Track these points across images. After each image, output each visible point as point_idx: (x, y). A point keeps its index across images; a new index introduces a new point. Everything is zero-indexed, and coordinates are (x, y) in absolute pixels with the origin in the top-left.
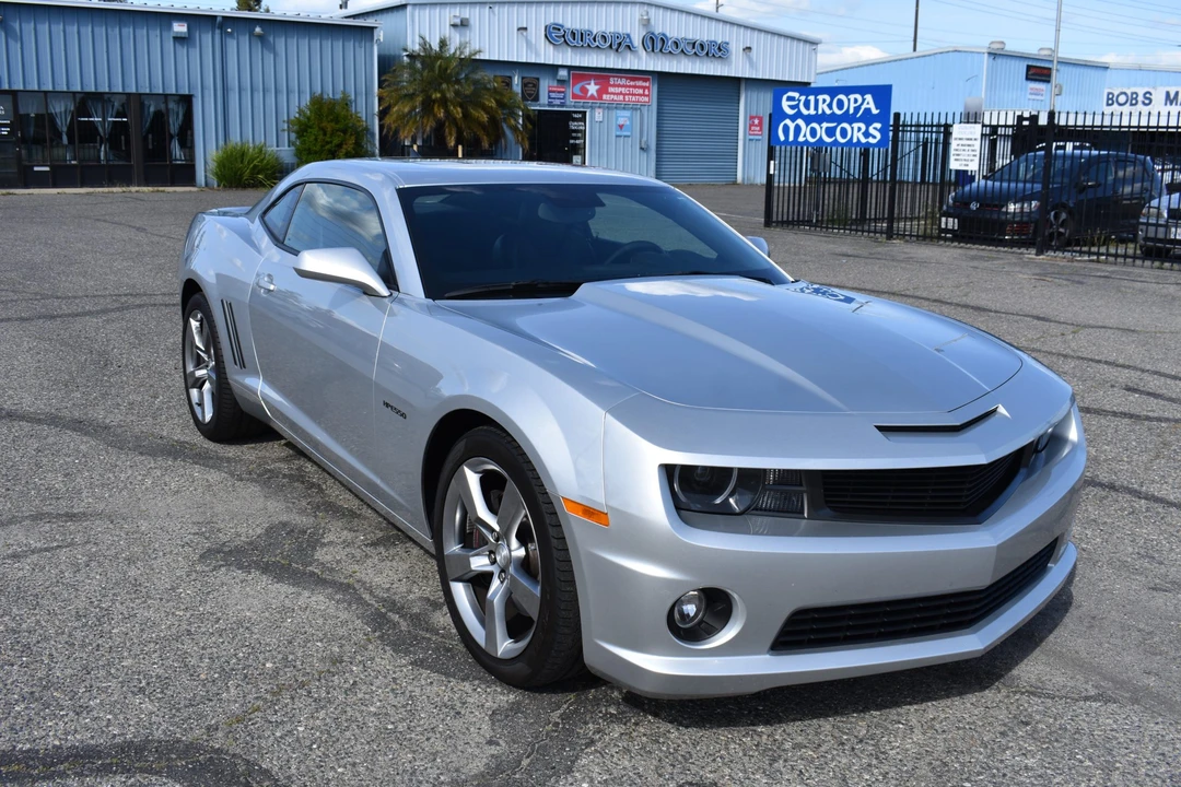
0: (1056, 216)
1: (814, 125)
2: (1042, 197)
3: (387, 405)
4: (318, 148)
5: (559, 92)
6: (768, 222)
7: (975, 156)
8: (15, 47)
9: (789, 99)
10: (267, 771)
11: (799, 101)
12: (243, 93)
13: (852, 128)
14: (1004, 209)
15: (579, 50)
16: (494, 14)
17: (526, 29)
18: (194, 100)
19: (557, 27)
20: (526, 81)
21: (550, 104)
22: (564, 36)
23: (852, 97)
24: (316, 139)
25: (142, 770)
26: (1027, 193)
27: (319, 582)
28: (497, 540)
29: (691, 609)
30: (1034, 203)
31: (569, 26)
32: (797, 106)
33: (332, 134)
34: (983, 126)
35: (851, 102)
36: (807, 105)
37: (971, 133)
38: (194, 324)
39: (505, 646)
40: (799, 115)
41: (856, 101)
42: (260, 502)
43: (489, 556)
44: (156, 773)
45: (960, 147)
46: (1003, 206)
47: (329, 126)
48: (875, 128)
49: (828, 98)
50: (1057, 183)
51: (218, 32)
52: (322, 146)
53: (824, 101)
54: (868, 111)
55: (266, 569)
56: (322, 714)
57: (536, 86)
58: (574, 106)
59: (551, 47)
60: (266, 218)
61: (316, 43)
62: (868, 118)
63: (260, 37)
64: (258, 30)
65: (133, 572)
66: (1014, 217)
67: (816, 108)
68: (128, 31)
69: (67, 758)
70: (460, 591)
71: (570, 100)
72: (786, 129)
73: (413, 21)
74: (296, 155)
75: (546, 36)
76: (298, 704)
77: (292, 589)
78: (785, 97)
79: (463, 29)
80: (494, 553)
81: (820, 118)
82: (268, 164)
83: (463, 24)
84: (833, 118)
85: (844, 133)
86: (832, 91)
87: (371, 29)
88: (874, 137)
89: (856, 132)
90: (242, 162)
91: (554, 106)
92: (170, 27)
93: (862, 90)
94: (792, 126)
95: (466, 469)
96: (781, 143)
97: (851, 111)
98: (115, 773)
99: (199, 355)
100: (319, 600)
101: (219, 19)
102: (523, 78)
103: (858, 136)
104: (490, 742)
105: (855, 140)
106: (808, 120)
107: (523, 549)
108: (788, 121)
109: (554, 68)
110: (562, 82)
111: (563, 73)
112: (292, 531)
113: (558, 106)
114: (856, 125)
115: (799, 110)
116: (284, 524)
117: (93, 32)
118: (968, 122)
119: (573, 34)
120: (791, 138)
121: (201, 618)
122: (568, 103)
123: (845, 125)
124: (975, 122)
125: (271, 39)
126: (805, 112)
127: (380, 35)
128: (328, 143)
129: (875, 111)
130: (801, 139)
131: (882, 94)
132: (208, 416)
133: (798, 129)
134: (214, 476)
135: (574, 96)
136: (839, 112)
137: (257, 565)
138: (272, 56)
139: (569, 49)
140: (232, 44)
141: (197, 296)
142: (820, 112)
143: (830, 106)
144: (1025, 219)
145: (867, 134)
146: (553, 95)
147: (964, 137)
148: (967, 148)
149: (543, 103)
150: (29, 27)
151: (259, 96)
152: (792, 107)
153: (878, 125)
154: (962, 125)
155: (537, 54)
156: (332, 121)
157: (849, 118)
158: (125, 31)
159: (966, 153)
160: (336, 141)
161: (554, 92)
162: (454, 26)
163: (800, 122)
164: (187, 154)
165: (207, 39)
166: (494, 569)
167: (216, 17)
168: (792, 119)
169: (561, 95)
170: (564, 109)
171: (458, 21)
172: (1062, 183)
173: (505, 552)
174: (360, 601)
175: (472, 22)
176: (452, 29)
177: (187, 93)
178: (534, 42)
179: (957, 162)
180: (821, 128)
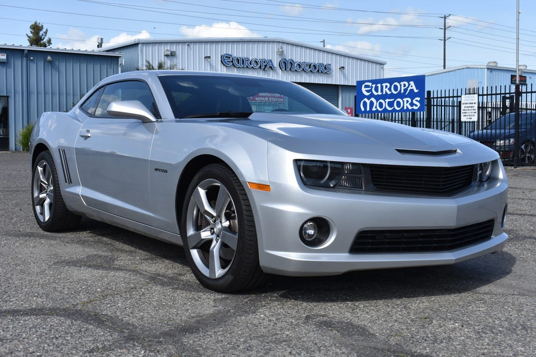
0: (526, 147)
1: (381, 101)
2: (516, 136)
3: (156, 170)
7: (475, 113)
9: (366, 86)
10: (105, 315)
11: (372, 87)
12: (40, 96)
13: (403, 101)
14: (494, 144)
15: (241, 70)
16: (191, 49)
17: (209, 57)
18: (10, 99)
19: (228, 56)
22: (232, 61)
23: (402, 83)
25: (43, 314)
26: (506, 135)
27: (119, 269)
28: (215, 221)
29: (311, 232)
30: (512, 140)
31: (235, 56)
32: (371, 90)
34: (479, 95)
35: (401, 87)
36: (376, 90)
37: (472, 100)
38: (40, 169)
39: (219, 272)
40: (372, 95)
41: (405, 85)
42: (81, 249)
43: (211, 231)
44: (51, 315)
45: (466, 108)
46: (493, 142)
48: (416, 101)
49: (388, 85)
50: (523, 129)
51: (25, 59)
53: (386, 86)
54: (412, 90)
55: (90, 266)
56: (130, 301)
59: (225, 68)
60: (83, 107)
61: (84, 66)
62: (412, 95)
63: (50, 62)
64: (49, 58)
65: (18, 268)
66: (500, 148)
67: (382, 91)
69: (5, 312)
70: (195, 253)
72: (365, 104)
73: (142, 53)
75: (221, 61)
76: (116, 299)
77: (104, 272)
78: (363, 86)
79: (173, 57)
80: (213, 229)
81: (384, 97)
83: (172, 55)
84: (392, 96)
85: (399, 104)
86: (391, 81)
87: (118, 57)
88: (416, 106)
89: (406, 103)
93: (408, 79)
94: (368, 102)
95: (199, 188)
96: (362, 113)
97: (402, 92)
98: (30, 315)
99: (41, 185)
100: (120, 274)
101: (25, 52)
103: (407, 106)
104: (214, 306)
105: (405, 108)
106: (378, 98)
107: (228, 222)
108: (366, 100)
112: (101, 256)
114: (405, 100)
115: (372, 93)
116: (96, 255)
118: (470, 94)
119: (238, 60)
120: (368, 109)
121: (60, 279)
123: (399, 100)
124: (474, 94)
125: (57, 64)
126: (375, 94)
127: (122, 61)
129: (416, 91)
130: (374, 109)
131: (420, 80)
132: (47, 218)
133: (372, 104)
134: (53, 242)
136: (395, 93)
137: (85, 265)
138: (57, 73)
139: (236, 69)
140: (33, 67)
141: (43, 153)
142: (384, 93)
143: (390, 89)
144: (507, 149)
145: (412, 104)
147: (468, 102)
148: (470, 108)
151: (49, 97)
152: (367, 91)
153: (418, 99)
154: (467, 95)
157: (401, 96)
159: (470, 111)
162: (167, 56)
163: (373, 99)
164: (4, 131)
165: (18, 63)
166: (214, 236)
167: (24, 50)
168: (369, 97)
171: (169, 53)
172: (526, 128)
173: (219, 226)
174: (141, 274)
175: (177, 53)
176: (165, 57)
177: (5, 95)
178: (214, 65)
179: (466, 117)
180: (385, 102)
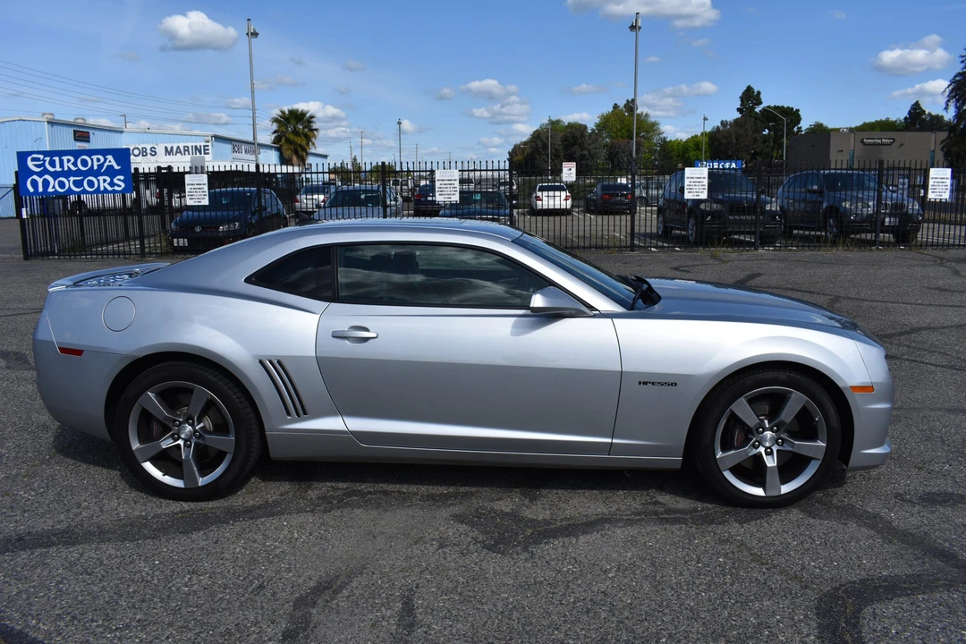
1: (62, 179)
6: (27, 257)
7: (205, 195)
9: (33, 160)
11: (45, 161)
13: (98, 180)
14: (218, 230)
23: (95, 157)
32: (43, 165)
35: (95, 161)
36: (52, 164)
37: (200, 180)
40: (46, 171)
41: (98, 160)
45: (191, 190)
48: (119, 180)
49: (72, 159)
53: (69, 161)
54: (110, 167)
62: (111, 172)
67: (62, 166)
72: (34, 183)
78: (29, 158)
81: (68, 174)
84: (78, 173)
85: (91, 184)
86: (76, 154)
88: (119, 186)
89: (103, 182)
93: (103, 152)
94: (40, 181)
96: (31, 195)
97: (95, 168)
103: (105, 186)
105: (102, 189)
108: (35, 177)
114: (101, 178)
115: (45, 168)
118: (196, 173)
120: (41, 189)
123: (91, 178)
124: (202, 173)
126: (51, 169)
129: (117, 167)
130: (50, 190)
133: (46, 183)
136: (83, 169)
142: (66, 169)
143: (75, 164)
145: (112, 184)
147: (195, 183)
148: (198, 190)
152: (37, 166)
153: (122, 178)
154: (192, 175)
157: (97, 174)
159: (197, 193)
163: (47, 177)
168: (40, 174)
179: (192, 201)
180: (69, 181)
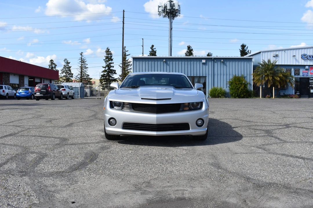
4: (234, 88)
5: (306, 72)
8: (168, 67)
12: (218, 76)
15: (312, 61)
16: (286, 53)
17: (295, 56)
18: (206, 77)
19: (305, 55)
20: (295, 70)
21: (303, 76)
22: (307, 57)
24: (234, 86)
31: (309, 54)
33: (238, 84)
47: (237, 83)
51: (213, 61)
52: (235, 88)
57: (299, 71)
58: (311, 76)
59: (303, 60)
61: (237, 63)
63: (223, 62)
64: (222, 60)
68: (192, 62)
71: (309, 74)
73: (262, 56)
74: (229, 90)
75: (301, 57)
79: (276, 57)
82: (222, 92)
83: (277, 56)
87: (251, 59)
90: (216, 92)
91: (304, 76)
92: (202, 61)
101: (213, 59)
102: (295, 69)
109: (304, 66)
110: (307, 70)
111: (307, 67)
113: (306, 76)
117: (184, 63)
119: (310, 56)
122: (309, 75)
125: (226, 63)
127: (253, 60)
128: (237, 87)
135: (311, 73)
138: (226, 66)
139: (309, 61)
140: (216, 64)
146: (304, 73)
149: (301, 75)
150: (171, 63)
151: (222, 76)
155: (299, 62)
156: (238, 81)
158: (191, 62)
160: (239, 86)
161: (304, 72)
162: (274, 56)
164: (204, 90)
165: (210, 63)
169: (307, 73)
170: (308, 77)
171: (275, 55)
175: (279, 55)
176: (273, 57)
177: (205, 76)
178: (298, 59)
